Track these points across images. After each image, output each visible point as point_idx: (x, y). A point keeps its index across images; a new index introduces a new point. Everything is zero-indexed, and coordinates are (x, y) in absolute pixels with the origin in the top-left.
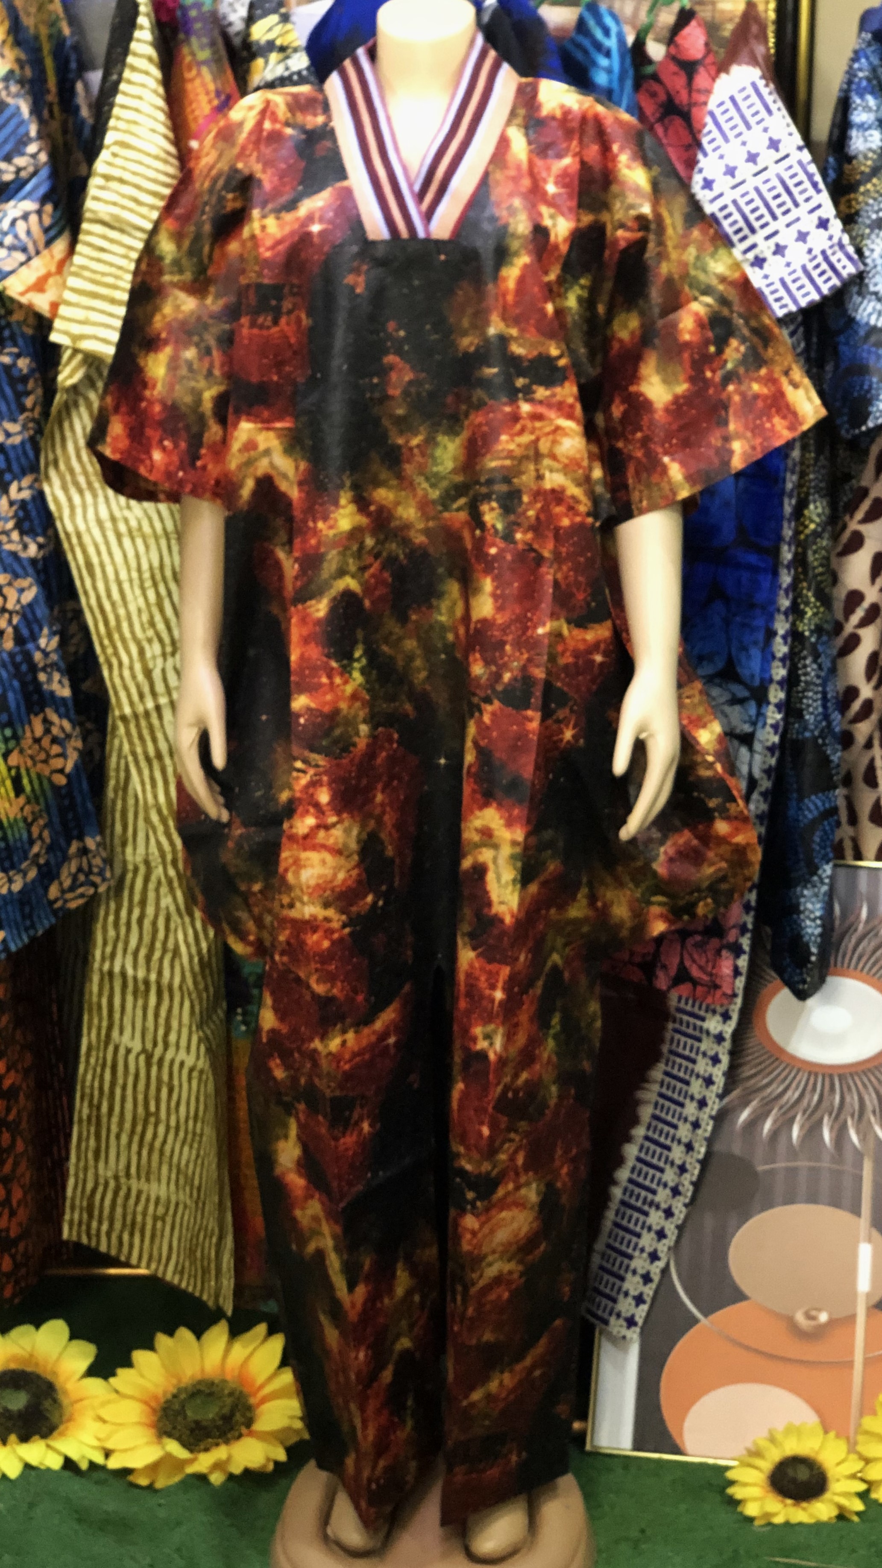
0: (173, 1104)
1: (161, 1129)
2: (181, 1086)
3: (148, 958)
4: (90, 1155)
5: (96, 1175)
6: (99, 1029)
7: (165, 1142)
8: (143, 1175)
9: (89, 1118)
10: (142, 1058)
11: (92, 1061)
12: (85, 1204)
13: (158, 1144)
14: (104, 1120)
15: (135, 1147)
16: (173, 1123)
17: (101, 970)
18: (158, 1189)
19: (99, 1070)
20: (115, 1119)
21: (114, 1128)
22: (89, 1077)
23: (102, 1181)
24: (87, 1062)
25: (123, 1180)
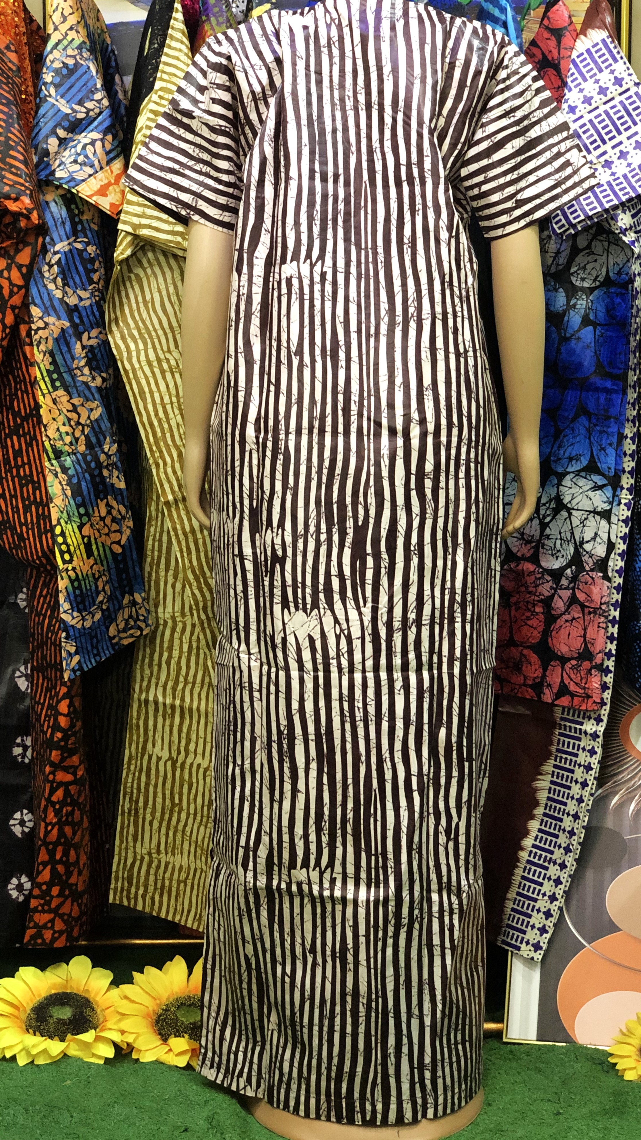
0: (192, 797)
1: (183, 815)
2: (198, 782)
3: (174, 689)
4: (130, 838)
5: (135, 853)
6: (138, 744)
7: (186, 825)
8: (170, 851)
9: (130, 811)
10: (169, 763)
11: (132, 767)
12: (126, 875)
13: (180, 827)
14: (141, 811)
15: (163, 830)
16: (192, 811)
17: (139, 700)
18: (180, 860)
19: (137, 774)
20: (149, 811)
21: (148, 817)
22: (130, 780)
23: (139, 857)
24: (129, 768)
25: (154, 856)
